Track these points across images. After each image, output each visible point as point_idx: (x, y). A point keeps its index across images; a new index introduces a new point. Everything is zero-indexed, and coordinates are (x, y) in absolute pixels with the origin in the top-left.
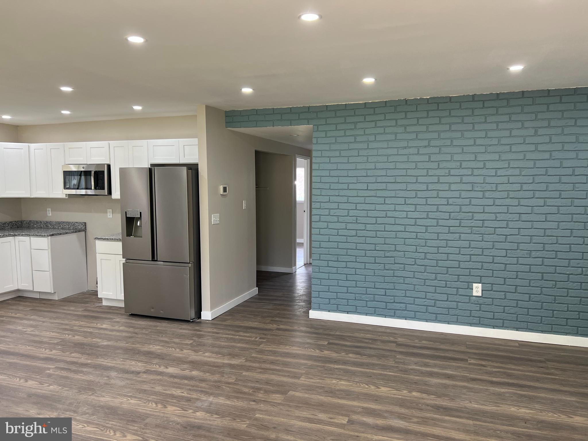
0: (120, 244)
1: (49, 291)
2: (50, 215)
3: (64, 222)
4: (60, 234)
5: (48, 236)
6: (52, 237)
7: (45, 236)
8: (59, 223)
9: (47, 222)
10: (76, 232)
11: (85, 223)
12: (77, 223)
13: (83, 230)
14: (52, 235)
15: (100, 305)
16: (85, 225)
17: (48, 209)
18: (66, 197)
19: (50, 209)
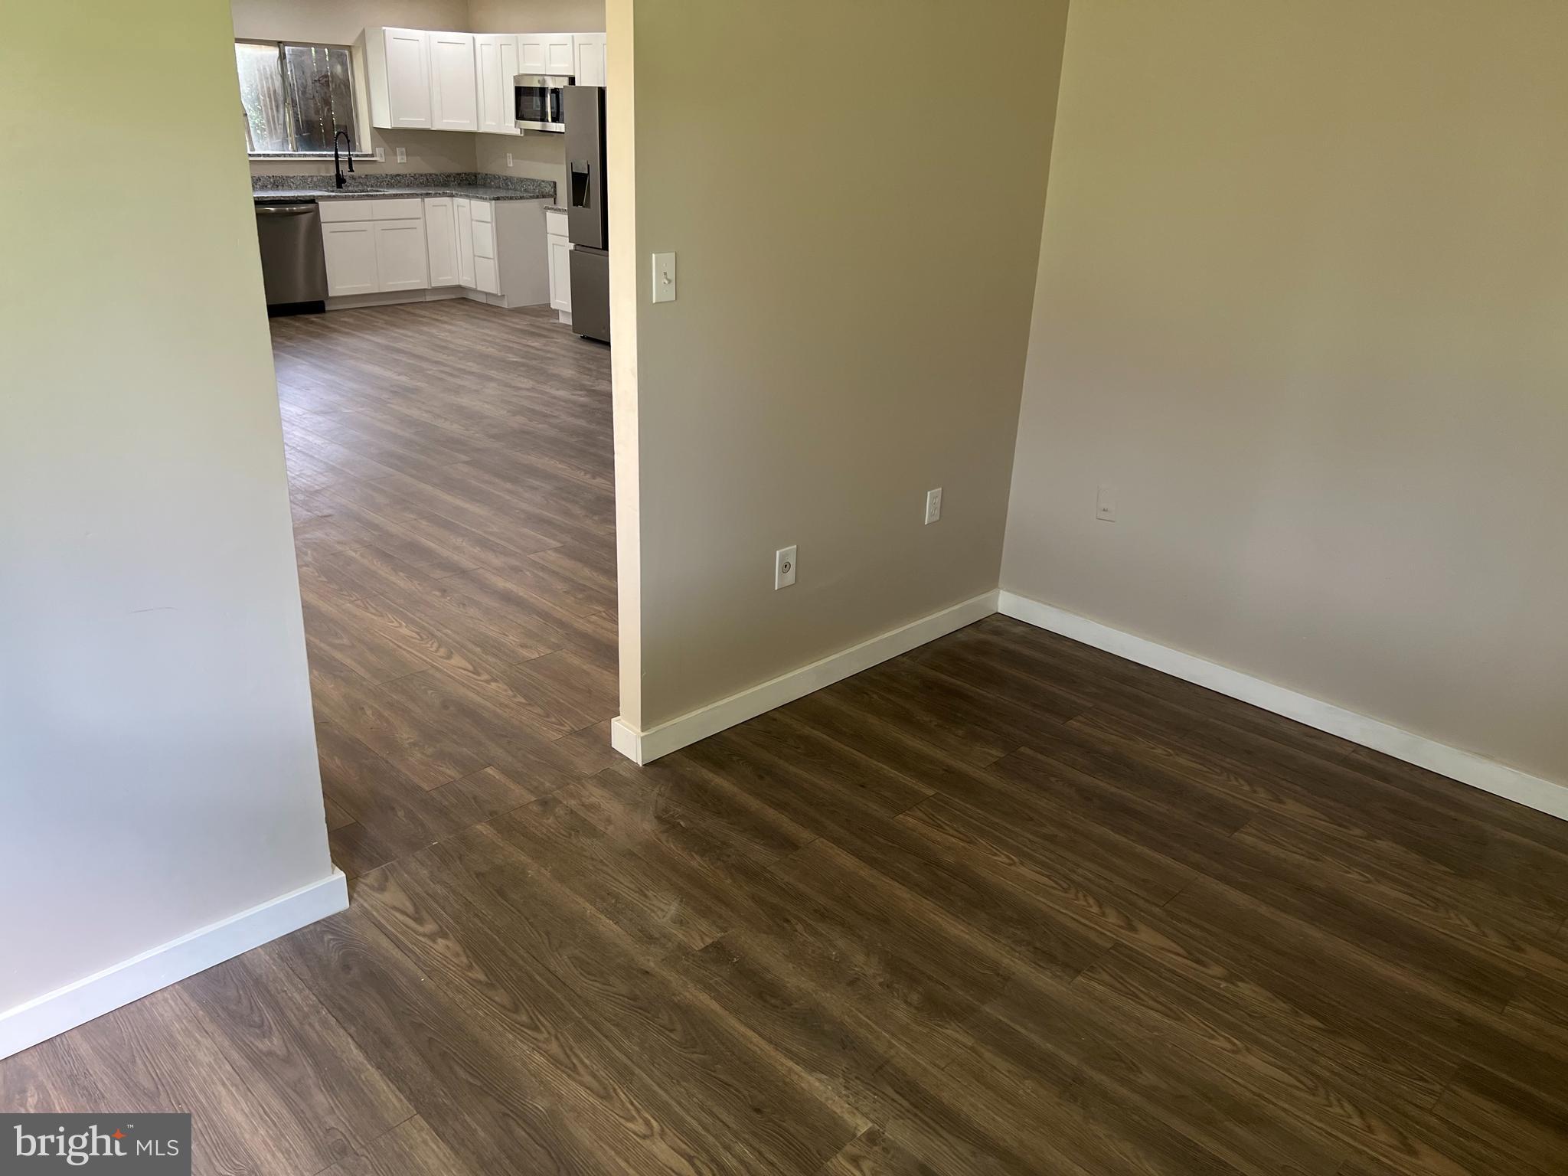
0: (566, 217)
1: (494, 292)
2: (511, 165)
3: (527, 179)
4: (511, 198)
5: (490, 199)
6: (498, 201)
7: (486, 199)
8: (521, 180)
9: (507, 178)
10: (537, 197)
11: (555, 183)
12: (543, 181)
13: (551, 196)
14: (498, 199)
15: (557, 321)
16: (555, 187)
17: (508, 155)
18: (521, 133)
19: (511, 155)
